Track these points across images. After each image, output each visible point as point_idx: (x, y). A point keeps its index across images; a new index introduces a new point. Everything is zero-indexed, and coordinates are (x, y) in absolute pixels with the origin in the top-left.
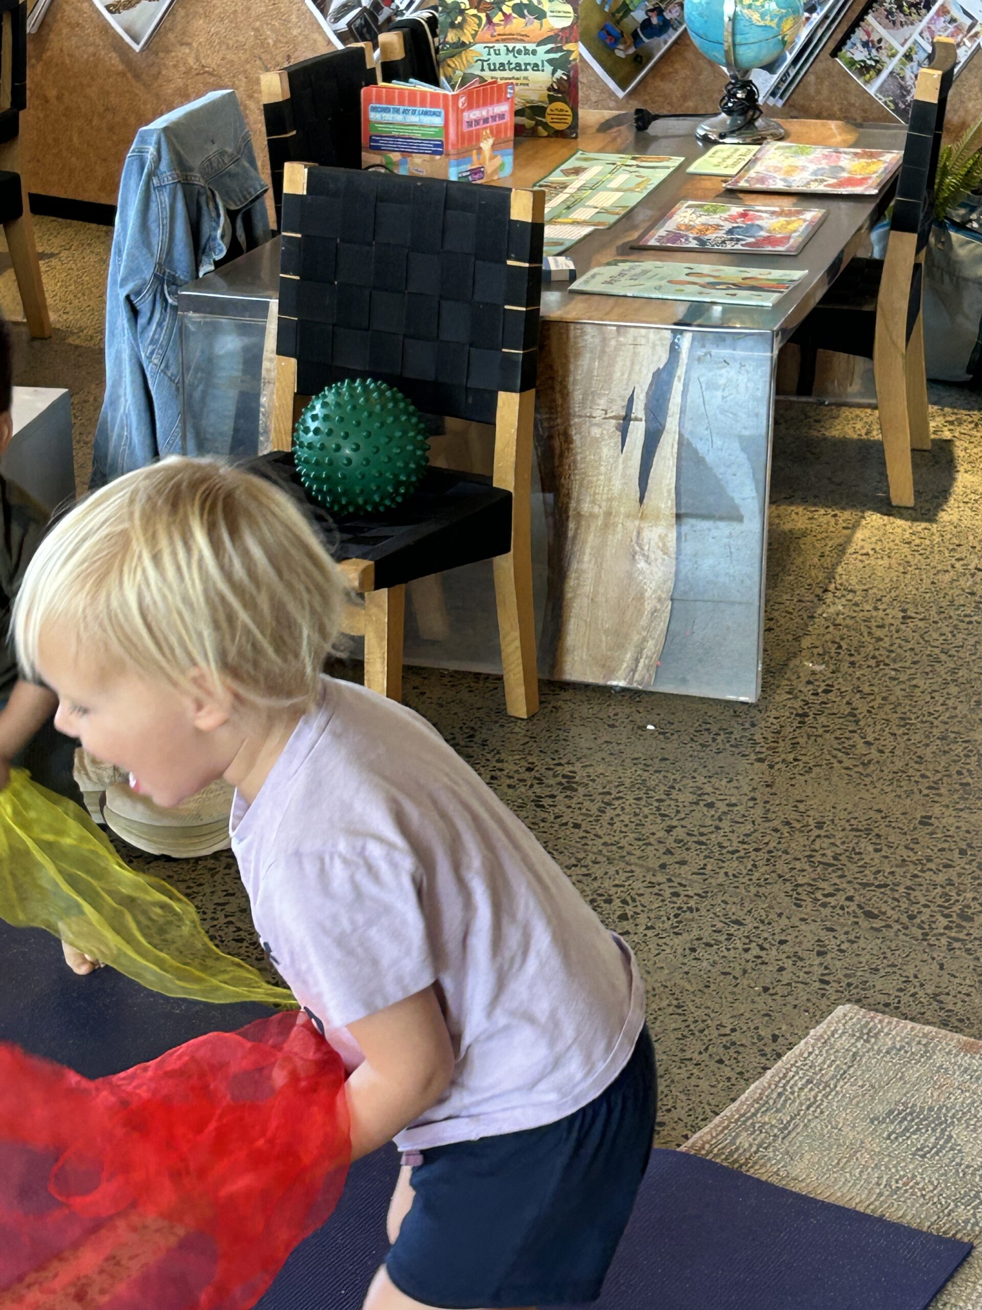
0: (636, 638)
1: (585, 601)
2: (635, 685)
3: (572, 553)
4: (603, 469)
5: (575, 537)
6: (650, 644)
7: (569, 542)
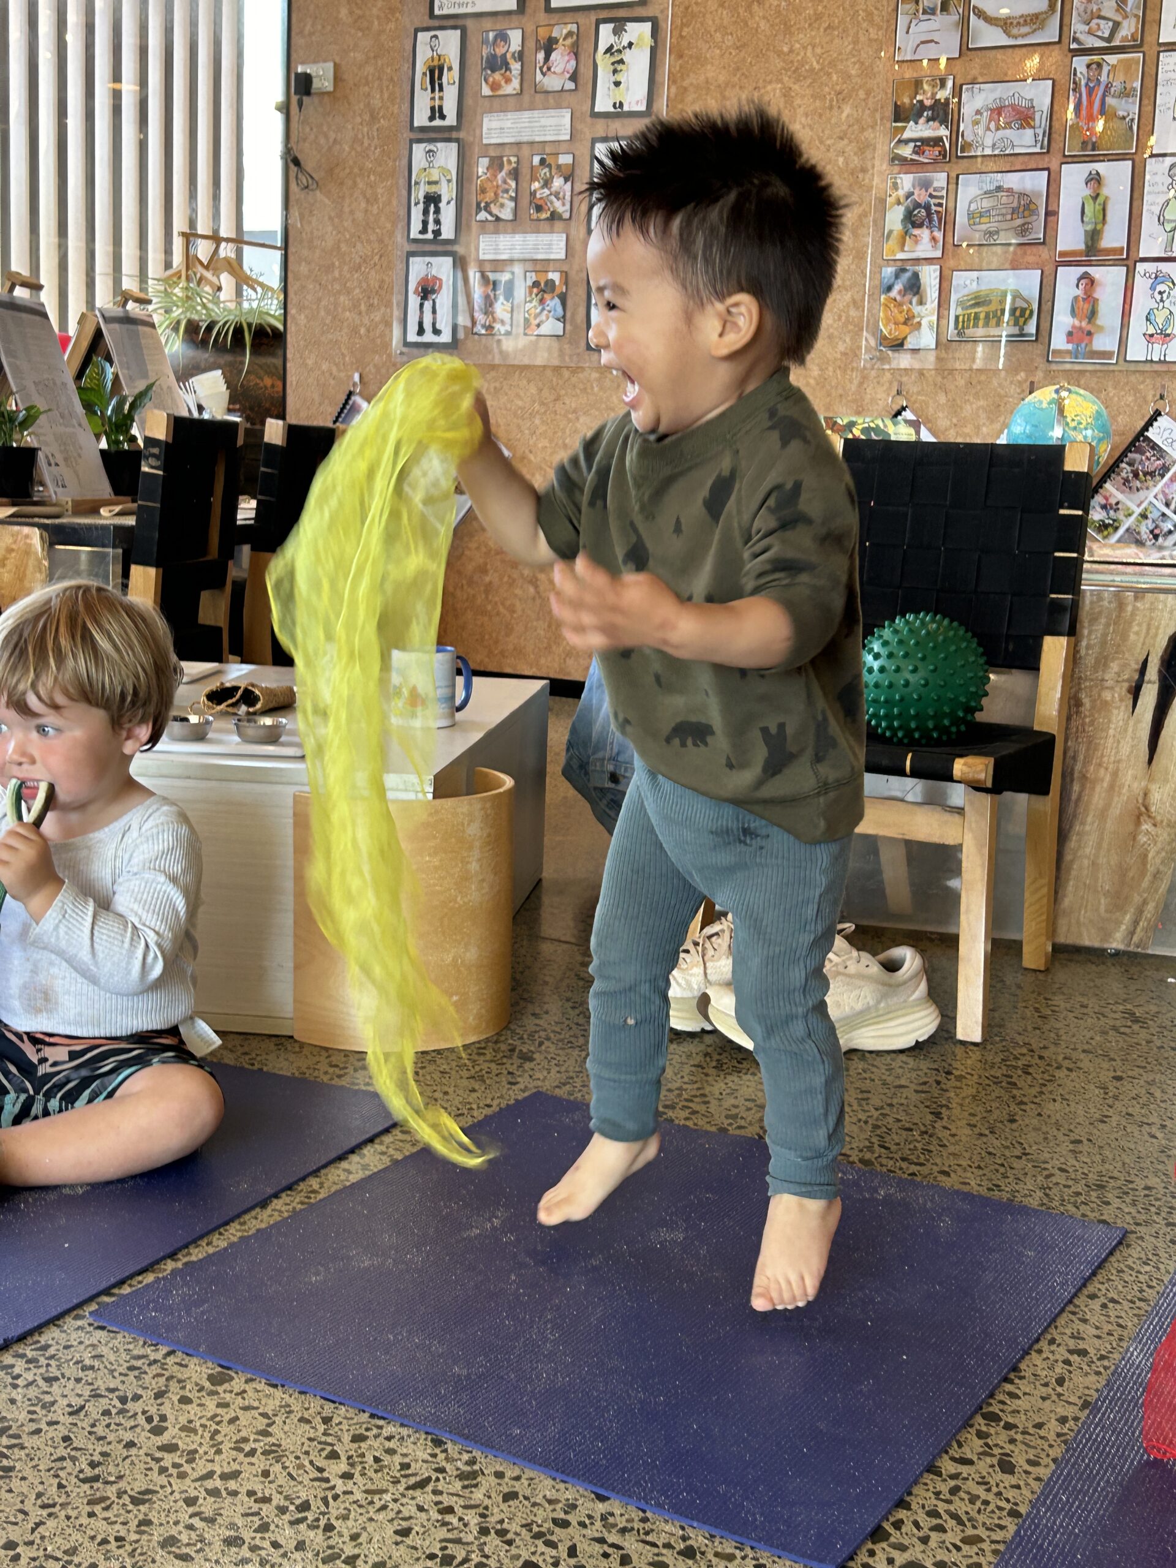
0: (1137, 899)
1: (1086, 862)
2: (1131, 948)
3: (1075, 816)
4: (1111, 732)
5: (1079, 799)
6: (1151, 907)
7: (1072, 804)
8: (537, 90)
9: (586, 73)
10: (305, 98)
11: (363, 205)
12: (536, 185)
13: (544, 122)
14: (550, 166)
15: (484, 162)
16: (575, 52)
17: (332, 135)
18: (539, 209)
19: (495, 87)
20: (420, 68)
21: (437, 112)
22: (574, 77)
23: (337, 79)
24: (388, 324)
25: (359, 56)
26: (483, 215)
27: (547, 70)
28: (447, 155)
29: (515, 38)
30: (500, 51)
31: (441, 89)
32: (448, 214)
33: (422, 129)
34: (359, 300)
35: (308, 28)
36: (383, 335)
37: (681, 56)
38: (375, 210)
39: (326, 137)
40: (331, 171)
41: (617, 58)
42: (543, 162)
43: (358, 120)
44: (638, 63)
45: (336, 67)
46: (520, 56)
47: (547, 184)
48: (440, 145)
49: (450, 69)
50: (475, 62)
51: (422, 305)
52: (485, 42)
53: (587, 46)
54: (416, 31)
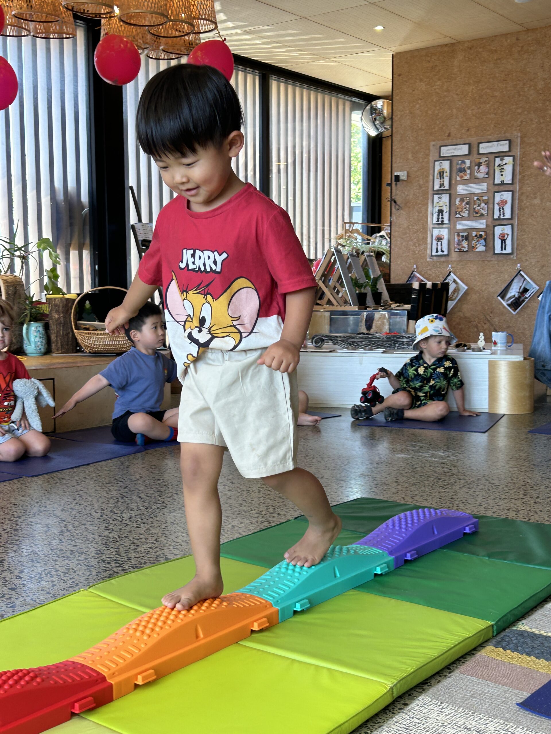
8: (476, 178)
9: (492, 172)
10: (398, 183)
11: (417, 214)
12: (475, 206)
13: (478, 187)
14: (480, 200)
15: (458, 201)
16: (488, 166)
17: (406, 193)
18: (477, 213)
19: (461, 177)
20: (436, 172)
21: (442, 185)
22: (487, 174)
23: (408, 176)
24: (426, 249)
25: (415, 169)
26: (458, 216)
27: (478, 171)
28: (445, 198)
29: (468, 163)
30: (463, 167)
31: (443, 178)
32: (446, 216)
33: (438, 190)
34: (416, 243)
35: (398, 161)
36: (424, 253)
37: (522, 166)
38: (421, 215)
39: (404, 193)
40: (406, 204)
41: (502, 167)
42: (478, 199)
43: (415, 188)
44: (509, 169)
45: (408, 173)
46: (469, 168)
47: (479, 206)
48: (443, 195)
49: (446, 172)
50: (454, 169)
51: (437, 244)
52: (458, 164)
53: (492, 164)
54: (435, 161)
